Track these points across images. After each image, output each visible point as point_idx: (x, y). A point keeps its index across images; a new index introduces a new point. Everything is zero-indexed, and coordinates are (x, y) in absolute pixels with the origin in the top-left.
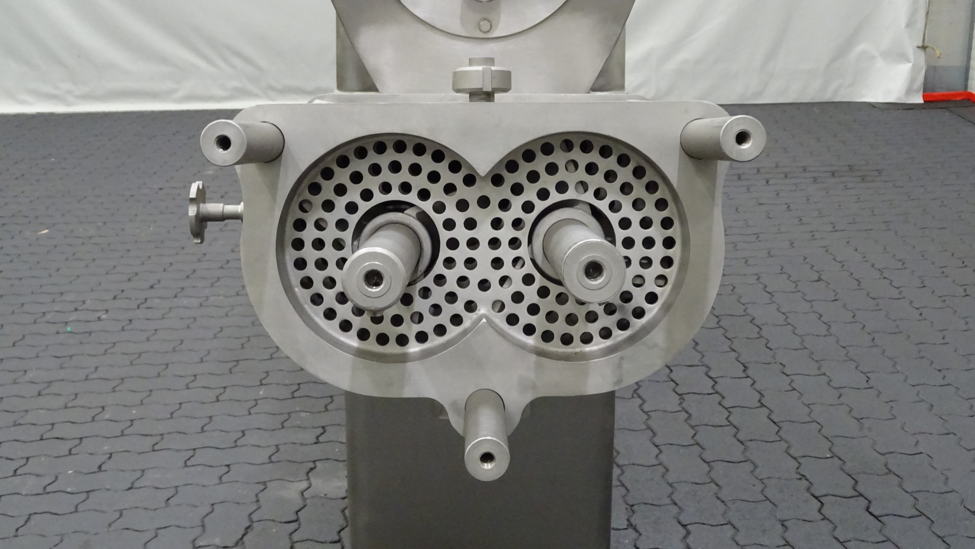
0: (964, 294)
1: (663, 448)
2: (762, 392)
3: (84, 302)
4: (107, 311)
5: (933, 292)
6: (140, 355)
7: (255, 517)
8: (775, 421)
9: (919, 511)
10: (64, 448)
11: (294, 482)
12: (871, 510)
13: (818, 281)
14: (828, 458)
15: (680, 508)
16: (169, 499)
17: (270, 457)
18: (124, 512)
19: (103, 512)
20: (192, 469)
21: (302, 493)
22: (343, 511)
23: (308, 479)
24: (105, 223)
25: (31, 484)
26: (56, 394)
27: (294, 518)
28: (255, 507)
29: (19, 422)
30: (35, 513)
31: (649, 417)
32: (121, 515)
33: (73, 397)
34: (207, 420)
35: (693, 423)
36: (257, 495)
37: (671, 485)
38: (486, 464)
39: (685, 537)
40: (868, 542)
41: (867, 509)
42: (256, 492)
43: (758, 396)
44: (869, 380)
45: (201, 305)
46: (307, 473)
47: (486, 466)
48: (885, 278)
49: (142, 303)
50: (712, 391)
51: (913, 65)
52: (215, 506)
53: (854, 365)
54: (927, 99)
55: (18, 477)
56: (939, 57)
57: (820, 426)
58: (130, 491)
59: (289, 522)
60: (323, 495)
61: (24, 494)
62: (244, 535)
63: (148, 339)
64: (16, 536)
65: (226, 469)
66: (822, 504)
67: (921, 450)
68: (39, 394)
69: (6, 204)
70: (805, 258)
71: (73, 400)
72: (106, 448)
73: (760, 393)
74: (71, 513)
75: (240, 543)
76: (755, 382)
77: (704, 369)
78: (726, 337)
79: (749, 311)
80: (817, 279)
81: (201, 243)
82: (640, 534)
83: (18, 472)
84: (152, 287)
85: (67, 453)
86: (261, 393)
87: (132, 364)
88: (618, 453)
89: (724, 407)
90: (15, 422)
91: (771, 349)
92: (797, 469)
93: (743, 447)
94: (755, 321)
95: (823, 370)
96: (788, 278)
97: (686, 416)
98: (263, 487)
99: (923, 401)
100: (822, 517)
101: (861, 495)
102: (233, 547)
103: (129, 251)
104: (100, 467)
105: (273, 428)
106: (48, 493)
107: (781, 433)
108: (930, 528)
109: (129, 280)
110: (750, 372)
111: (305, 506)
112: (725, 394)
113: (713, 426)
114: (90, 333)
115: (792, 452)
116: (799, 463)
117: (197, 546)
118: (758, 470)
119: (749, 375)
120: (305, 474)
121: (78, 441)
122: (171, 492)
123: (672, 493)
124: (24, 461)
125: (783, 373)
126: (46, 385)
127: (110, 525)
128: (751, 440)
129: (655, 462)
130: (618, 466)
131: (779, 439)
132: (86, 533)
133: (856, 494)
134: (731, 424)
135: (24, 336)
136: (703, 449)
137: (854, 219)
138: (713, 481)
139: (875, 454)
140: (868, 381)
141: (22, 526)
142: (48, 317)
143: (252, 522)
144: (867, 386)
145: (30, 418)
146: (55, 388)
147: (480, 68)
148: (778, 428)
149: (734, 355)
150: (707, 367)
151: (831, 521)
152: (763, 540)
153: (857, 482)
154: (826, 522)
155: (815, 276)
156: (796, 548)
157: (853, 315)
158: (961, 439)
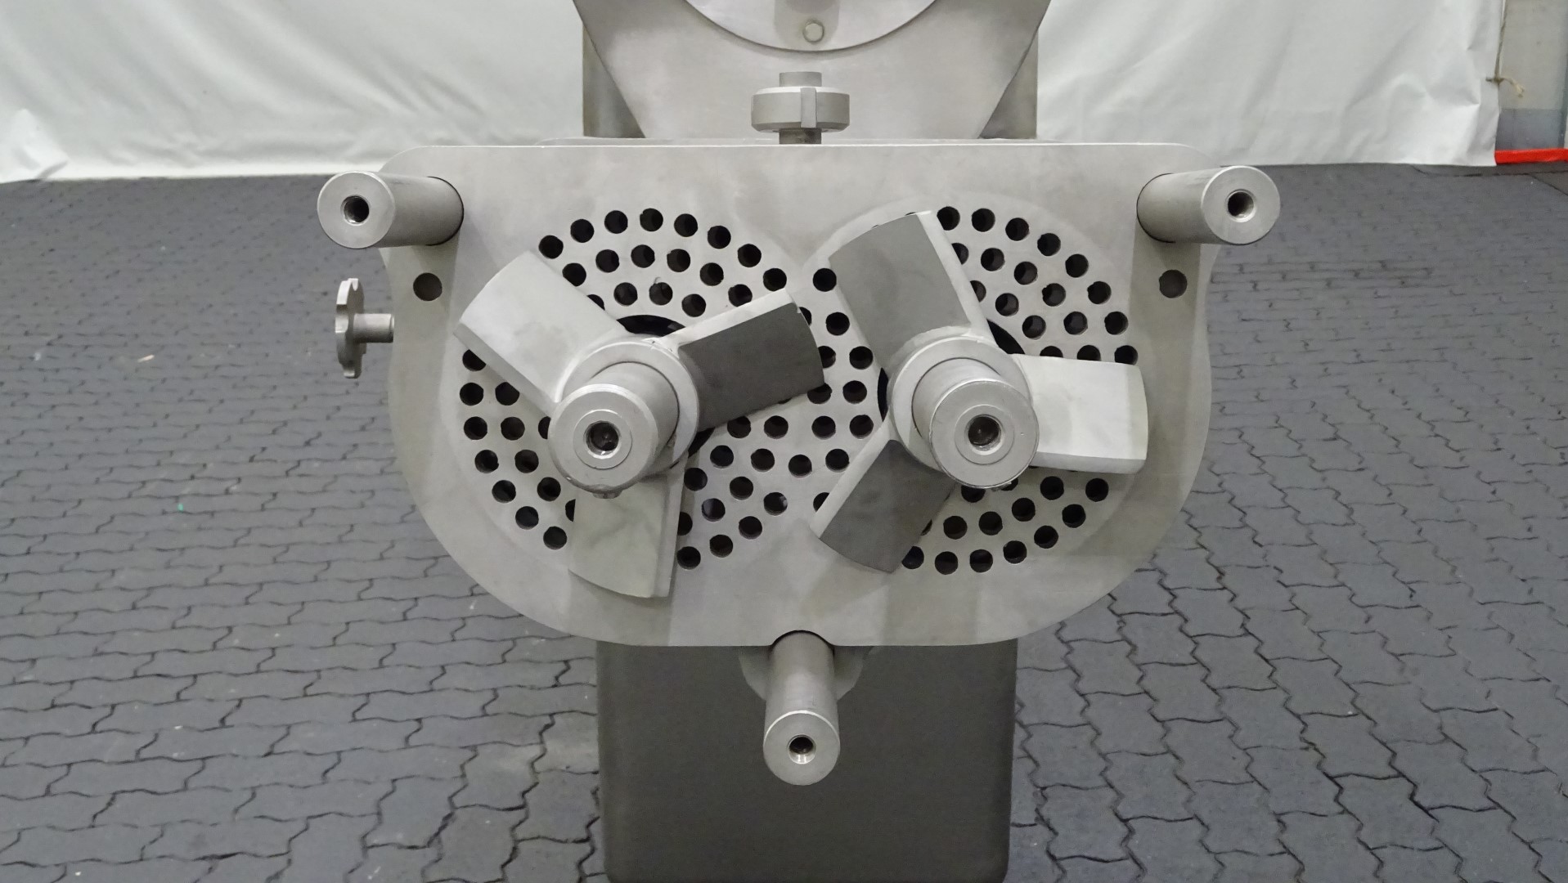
0: (1561, 461)
1: (1091, 698)
2: (1248, 613)
3: (205, 465)
4: (239, 480)
5: (1513, 457)
6: (288, 547)
7: (458, 801)
8: (1268, 657)
9: (1494, 802)
10: (168, 690)
11: (519, 746)
12: (1417, 798)
13: (1335, 439)
14: (1349, 716)
15: (1118, 793)
16: (327, 772)
17: (483, 708)
18: (258, 792)
19: (227, 790)
20: (364, 725)
21: (532, 764)
22: (594, 793)
23: (542, 742)
24: (239, 345)
25: (117, 746)
26: (159, 608)
27: (519, 802)
28: (459, 784)
29: (100, 650)
30: (123, 792)
31: (1071, 651)
32: (254, 795)
33: (184, 612)
34: (389, 649)
35: (1139, 659)
36: (462, 767)
37: (1103, 756)
38: (799, 756)
39: (1126, 839)
40: (1412, 849)
41: (1412, 797)
42: (462, 763)
43: (1240, 618)
44: (1414, 595)
45: (382, 472)
46: (541, 734)
47: (799, 760)
48: (1437, 435)
49: (293, 468)
50: (1167, 610)
51: (1481, 108)
52: (397, 783)
53: (1390, 570)
54: (1501, 161)
55: (99, 735)
56: (1520, 96)
57: (1335, 666)
58: (269, 758)
59: (511, 809)
60: (564, 768)
61: (106, 761)
62: (441, 828)
63: (301, 524)
64: (93, 827)
65: (415, 725)
66: (1341, 788)
67: (1495, 704)
68: (134, 607)
69: (91, 315)
70: (1314, 404)
71: (185, 616)
72: (233, 691)
73: (1242, 612)
74: (177, 791)
75: (436, 841)
76: (1235, 595)
77: (1156, 576)
78: (1191, 526)
79: (1226, 485)
80: (1332, 436)
81: (356, 377)
82: (1056, 834)
83: (99, 728)
84: (308, 443)
85: (173, 698)
86: (472, 607)
87: (275, 561)
88: (1022, 705)
89: (1187, 635)
90: (96, 650)
91: (1261, 546)
92: (1302, 732)
93: (1217, 697)
94: (1236, 502)
95: (1341, 578)
96: (1288, 435)
97: (1128, 648)
98: (469, 754)
99: (1498, 627)
100: (1341, 809)
101: (1401, 775)
102: (424, 847)
103: (275, 387)
104: (223, 720)
105: (490, 662)
106: (144, 760)
107: (1276, 676)
108: (1509, 829)
109: (274, 432)
110: (1227, 580)
111: (536, 784)
112: (1187, 614)
113: (1171, 664)
114: (212, 513)
115: (1292, 705)
116: (1303, 723)
117: (369, 844)
118: (1242, 733)
119: (1228, 585)
120: (537, 736)
121: (190, 681)
122: (329, 762)
123: (1106, 769)
124: (108, 710)
125: (1279, 582)
126: (143, 593)
127: (236, 811)
128: (1229, 687)
129: (1079, 720)
130: (1022, 725)
131: (1273, 685)
132: (200, 823)
133: (1392, 772)
134: (1198, 661)
135: (112, 518)
136: (1155, 700)
137: (1389, 344)
138: (1169, 751)
139: (1426, 711)
140: (1411, 596)
141: (102, 811)
142: (150, 488)
143: (453, 806)
144: (1410, 603)
145: (118, 643)
146: (157, 598)
147: (797, 89)
148: (1271, 668)
149: (1203, 554)
150: (1161, 572)
151: (1354, 816)
152: (1248, 844)
153: (1394, 754)
154: (1346, 816)
155: (1329, 432)
156: (1300, 858)
157: (1388, 492)
158: (1557, 688)
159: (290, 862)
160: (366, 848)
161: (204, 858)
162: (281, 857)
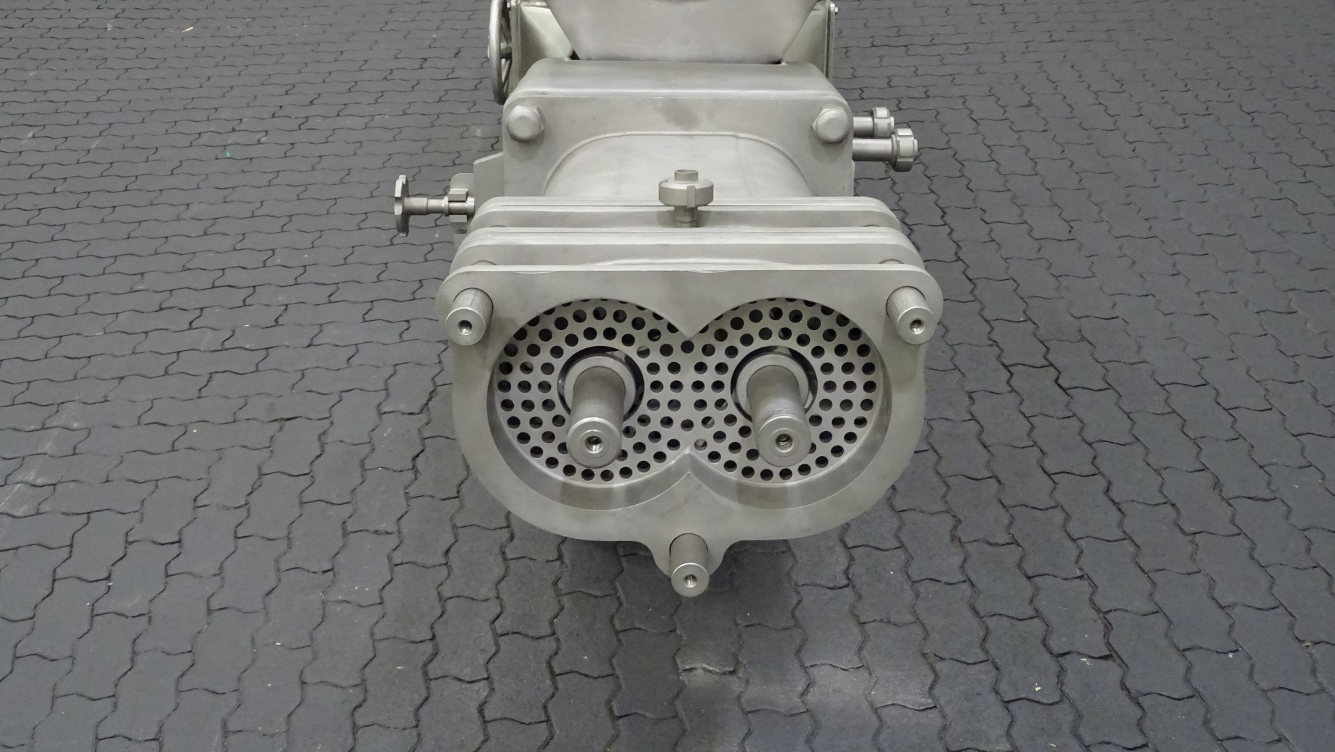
0: (1183, 125)
2: (961, 243)
3: (241, 120)
4: (266, 132)
5: (1150, 122)
6: (306, 186)
7: (438, 381)
8: (970, 277)
9: (1109, 384)
10: (237, 298)
12: (1059, 382)
13: (1028, 106)
14: (1021, 321)
16: (349, 359)
18: (306, 373)
19: (284, 372)
20: (371, 324)
25: (208, 339)
26: (223, 234)
28: (438, 370)
29: (187, 266)
30: (217, 372)
32: (303, 375)
33: (241, 237)
34: (383, 267)
36: (439, 356)
40: (1054, 417)
41: (1057, 381)
42: (438, 353)
43: (954, 247)
44: (1072, 231)
45: (366, 126)
48: (1100, 104)
49: (303, 123)
52: (397, 367)
53: (1057, 211)
55: (195, 330)
57: (1015, 285)
58: (310, 348)
61: (202, 350)
62: (429, 400)
63: (313, 168)
64: (200, 397)
65: (405, 325)
66: (1012, 374)
67: (1117, 314)
68: (205, 234)
70: (1018, 75)
71: (242, 240)
72: (280, 298)
73: (958, 244)
74: (253, 372)
75: (425, 410)
76: (952, 230)
78: (926, 176)
79: (952, 143)
80: (1027, 103)
83: (194, 325)
84: (312, 103)
85: (241, 304)
86: (437, 236)
87: (298, 198)
90: (184, 266)
91: (972, 191)
92: (989, 333)
94: (957, 156)
95: (1025, 217)
96: (997, 102)
99: (1125, 256)
100: (1011, 389)
101: (1051, 364)
102: (418, 414)
103: (283, 55)
104: (276, 320)
106: (227, 349)
107: (976, 291)
108: (1117, 403)
109: (287, 93)
110: (947, 219)
114: (251, 159)
115: (986, 314)
116: (991, 326)
117: (382, 411)
118: (950, 334)
119: (948, 222)
121: (251, 290)
122: (352, 350)
124: (198, 313)
125: (982, 219)
126: (211, 222)
127: (293, 386)
131: (973, 299)
132: (270, 395)
133: (1046, 363)
135: (181, 162)
139: (1070, 318)
140: (1070, 231)
141: (204, 387)
142: (205, 138)
143: (435, 385)
144: (1069, 237)
145: (198, 262)
146: (221, 226)
148: (972, 286)
149: (932, 197)
150: (904, 211)
151: (1019, 394)
152: (949, 414)
153: (1048, 349)
154: (1013, 394)
155: (1025, 101)
156: (982, 424)
157: (1061, 149)
158: (1159, 301)
159: (332, 423)
160: (381, 414)
161: (275, 420)
162: (326, 420)
